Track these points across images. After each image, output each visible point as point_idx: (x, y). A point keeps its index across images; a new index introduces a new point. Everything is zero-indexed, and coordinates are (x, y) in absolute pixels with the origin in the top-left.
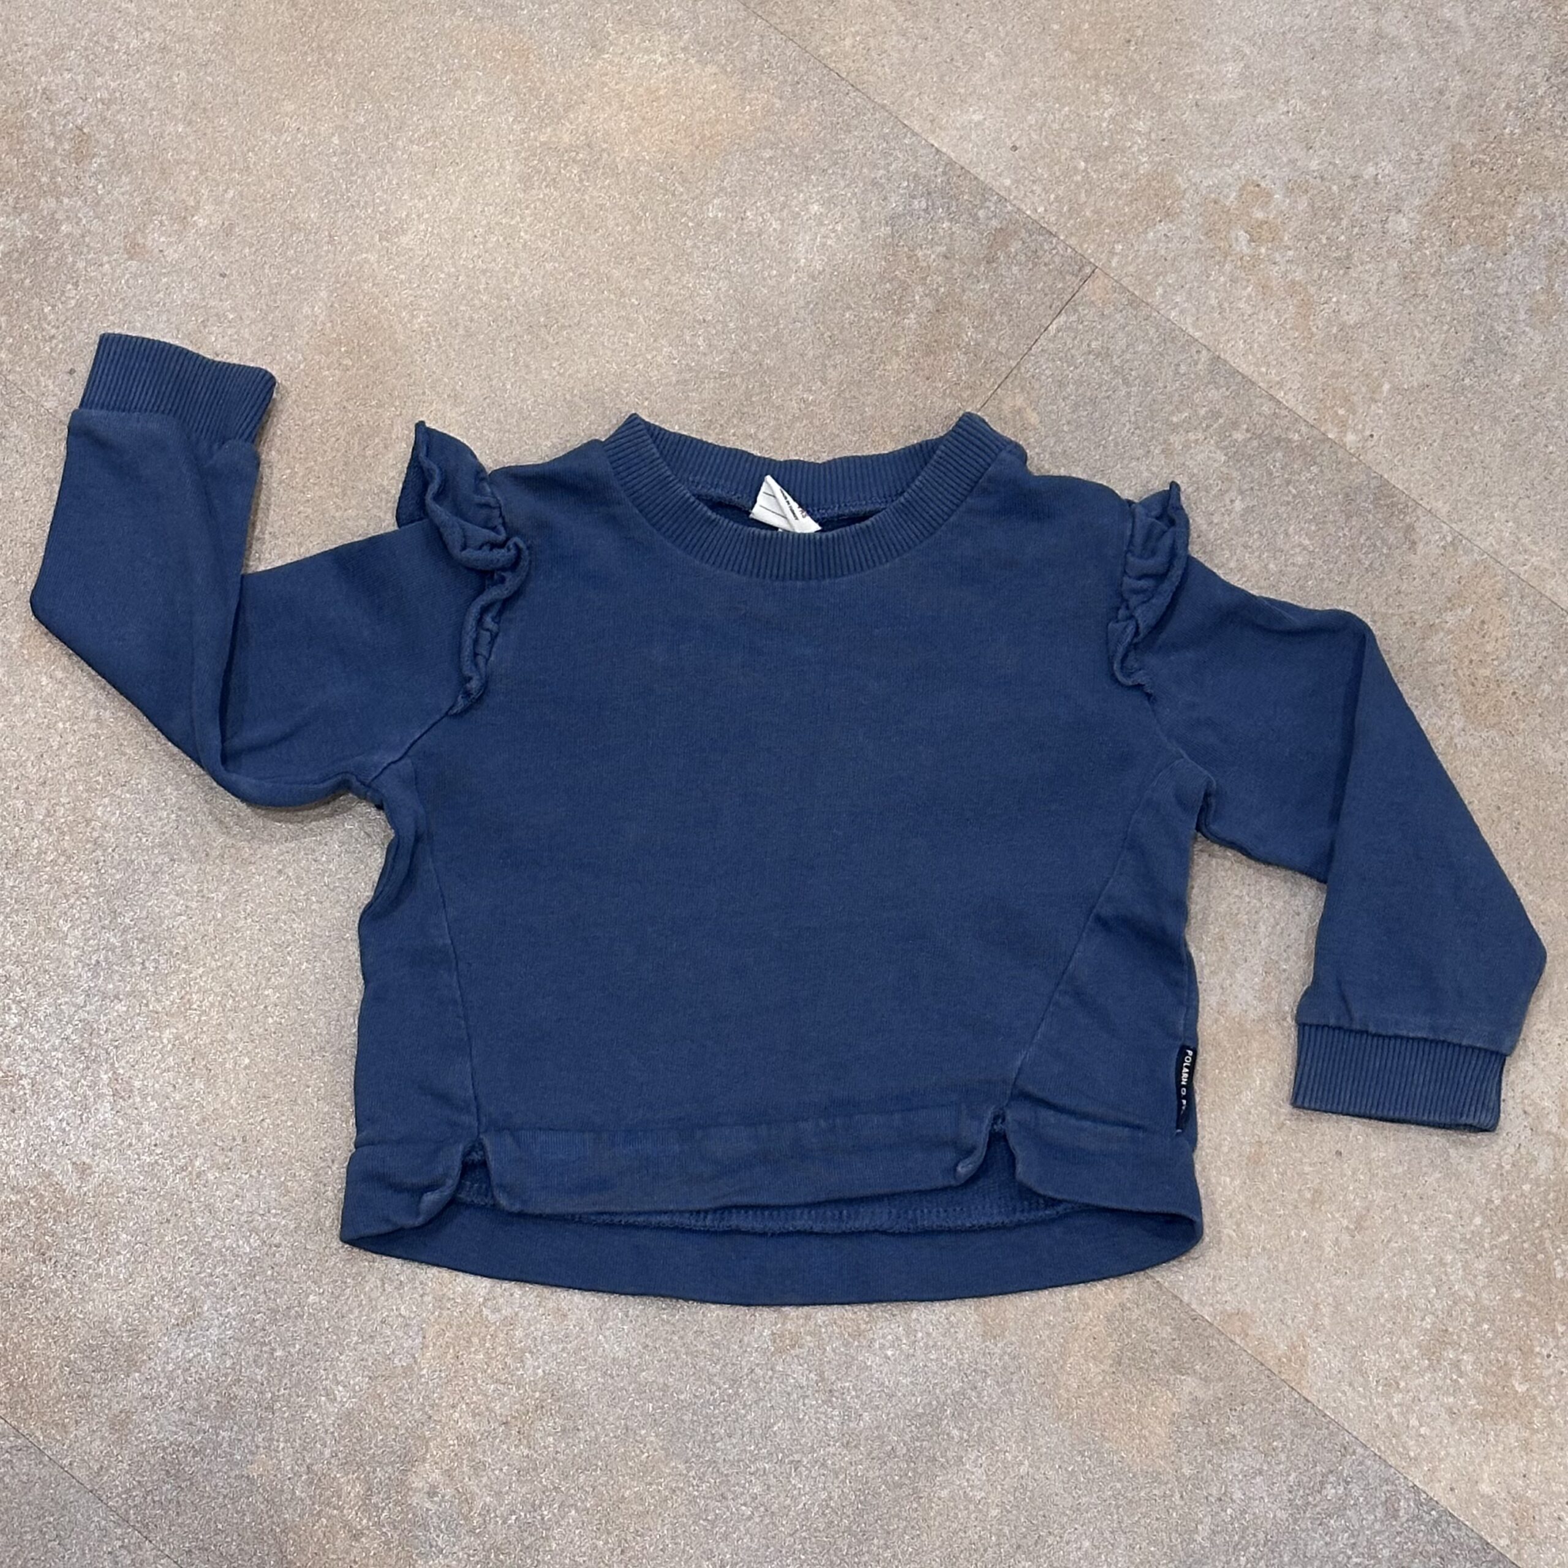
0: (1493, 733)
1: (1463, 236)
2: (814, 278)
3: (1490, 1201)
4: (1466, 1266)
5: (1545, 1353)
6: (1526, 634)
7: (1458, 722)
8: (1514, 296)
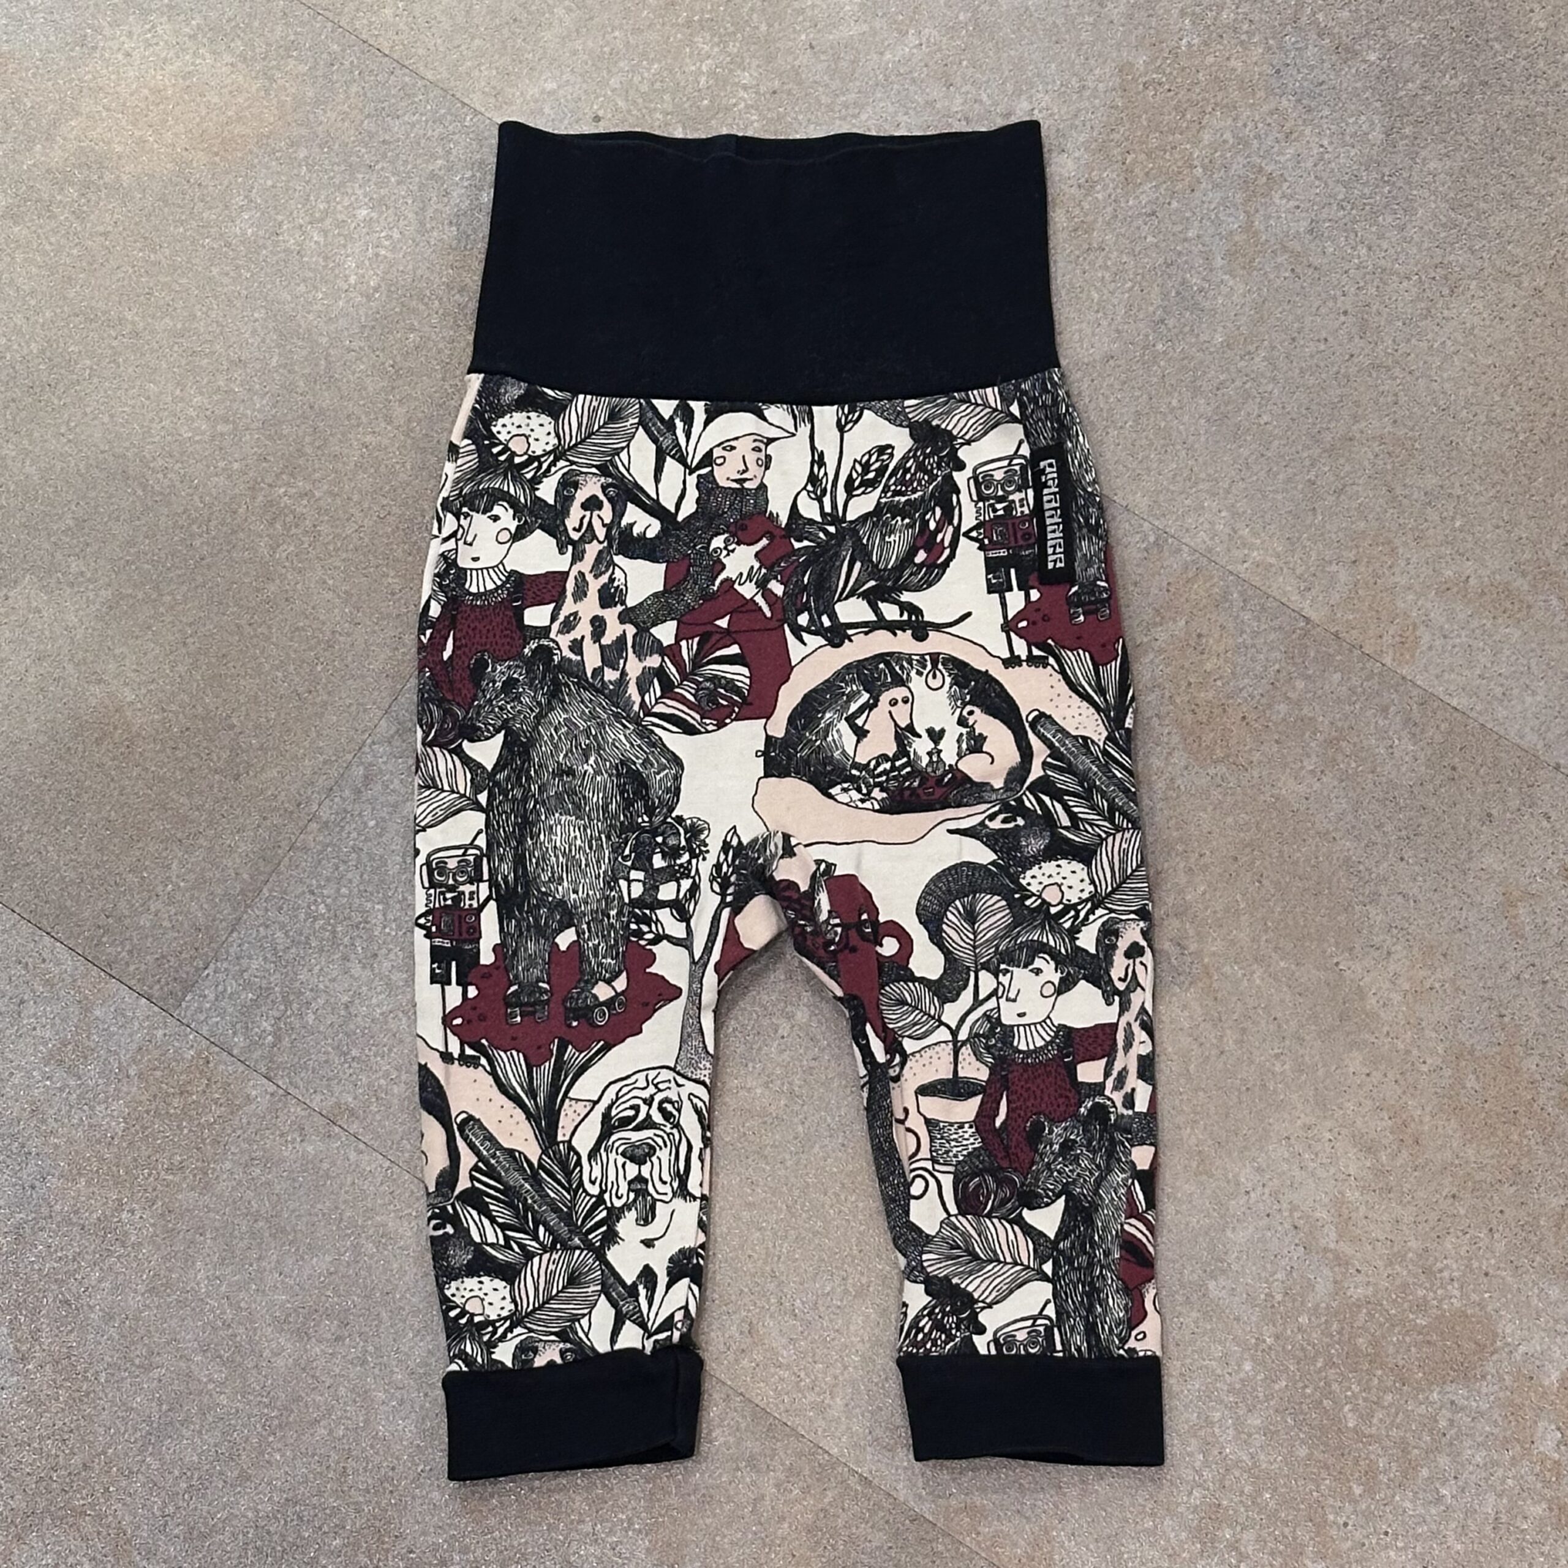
0: (1222, 769)
1: (1141, 175)
2: (369, 298)
3: (1260, 1340)
4: (1239, 1424)
5: (1341, 1521)
6: (1253, 646)
7: (1179, 759)
8: (1207, 239)
